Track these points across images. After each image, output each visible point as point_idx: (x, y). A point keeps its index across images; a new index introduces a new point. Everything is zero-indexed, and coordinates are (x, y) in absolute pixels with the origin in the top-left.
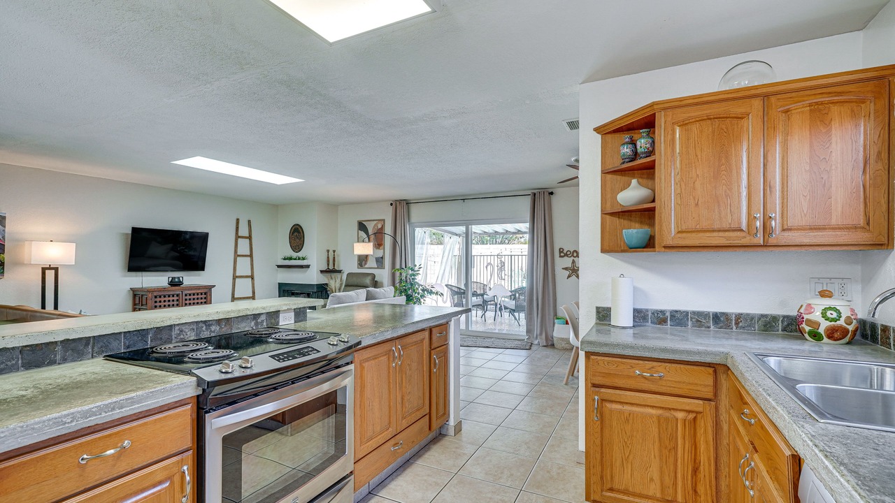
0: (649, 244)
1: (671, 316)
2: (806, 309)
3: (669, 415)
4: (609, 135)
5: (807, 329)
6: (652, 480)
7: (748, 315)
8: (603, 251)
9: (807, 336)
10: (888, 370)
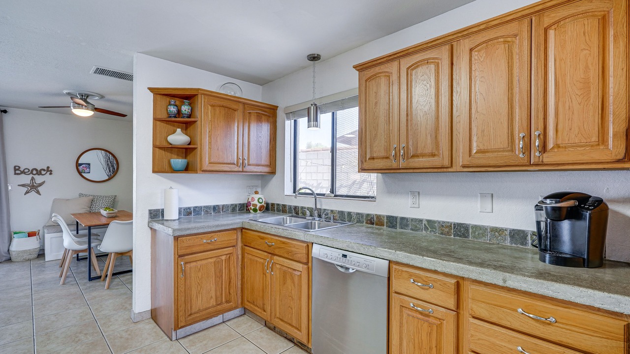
0: (187, 169)
1: (194, 210)
2: (252, 200)
3: (219, 260)
4: (159, 96)
5: (253, 208)
6: (212, 297)
7: (227, 205)
8: (154, 172)
9: (251, 211)
10: (288, 218)
